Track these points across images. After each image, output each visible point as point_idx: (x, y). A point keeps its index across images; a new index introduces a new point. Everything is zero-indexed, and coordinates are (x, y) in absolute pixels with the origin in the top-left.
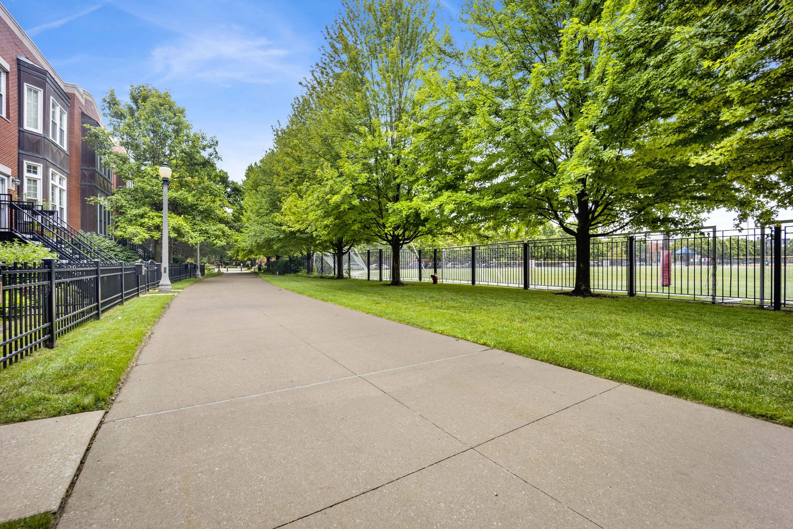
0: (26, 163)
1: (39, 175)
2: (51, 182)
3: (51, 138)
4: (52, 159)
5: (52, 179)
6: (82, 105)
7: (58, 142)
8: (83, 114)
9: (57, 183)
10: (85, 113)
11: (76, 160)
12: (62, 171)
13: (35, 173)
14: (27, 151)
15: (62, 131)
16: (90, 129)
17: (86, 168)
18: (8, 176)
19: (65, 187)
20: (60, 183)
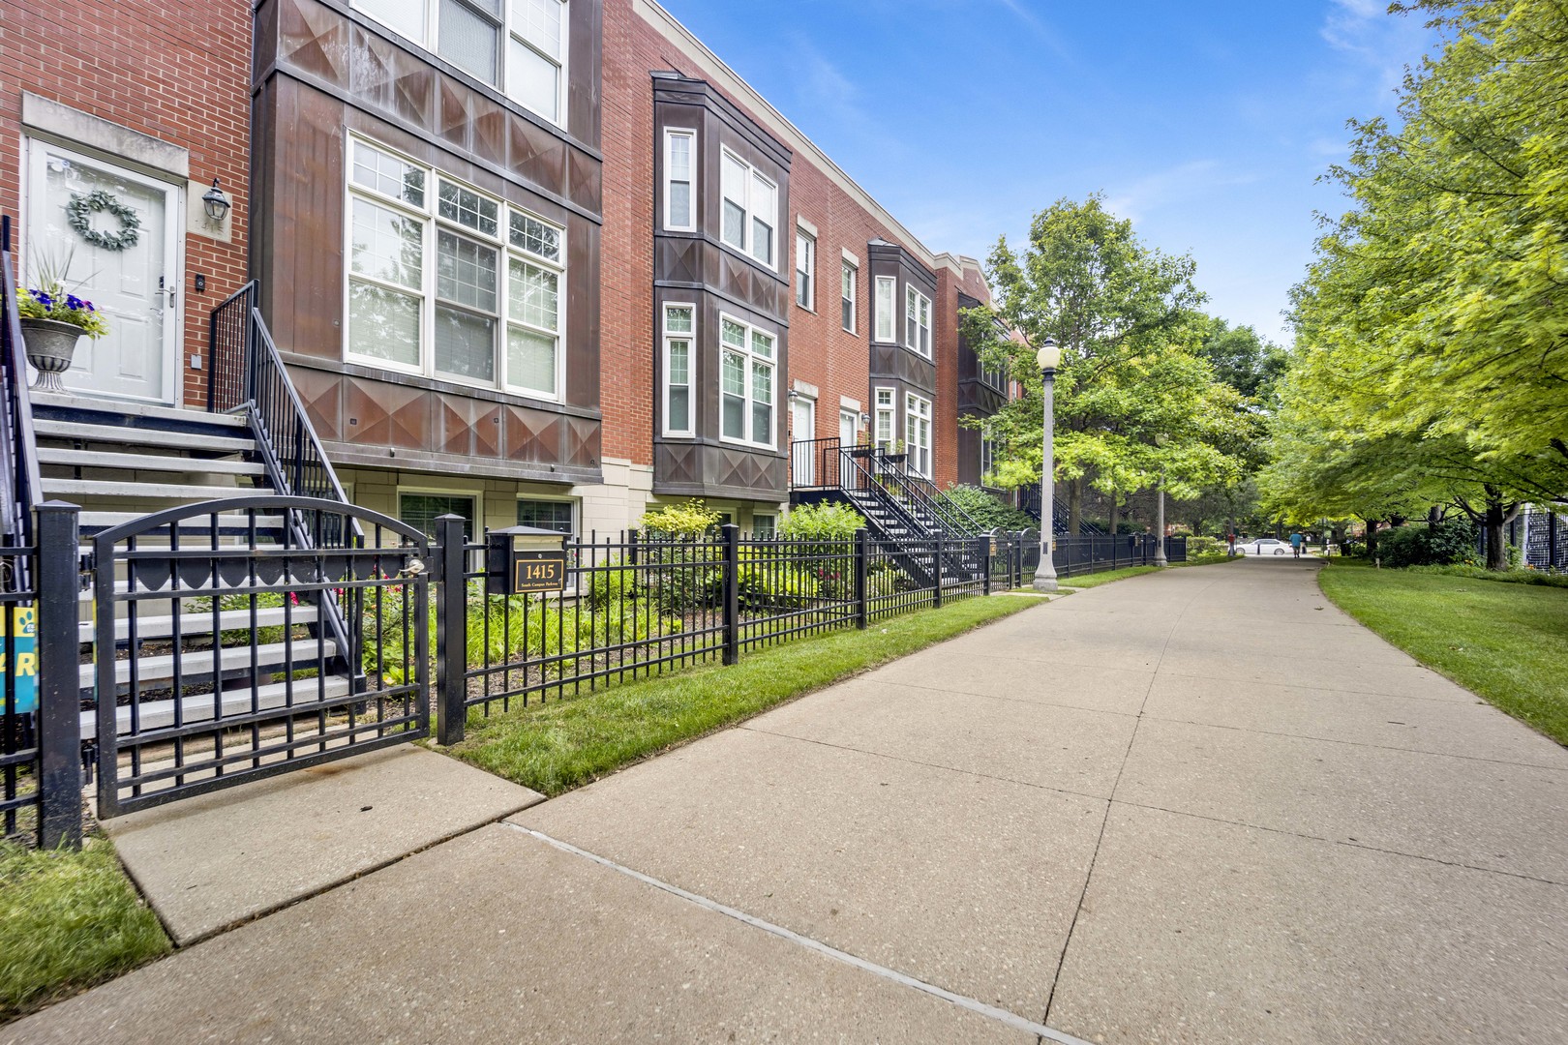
0: (878, 389)
1: (892, 406)
2: (908, 411)
3: (907, 346)
4: (910, 377)
5: (910, 407)
6: (959, 280)
7: (918, 350)
8: (961, 296)
9: (917, 412)
10: (965, 292)
11: (949, 370)
12: (925, 394)
13: (888, 402)
14: (879, 372)
15: (924, 331)
16: (966, 315)
17: (964, 380)
18: (858, 413)
19: (928, 417)
20: (921, 411)
